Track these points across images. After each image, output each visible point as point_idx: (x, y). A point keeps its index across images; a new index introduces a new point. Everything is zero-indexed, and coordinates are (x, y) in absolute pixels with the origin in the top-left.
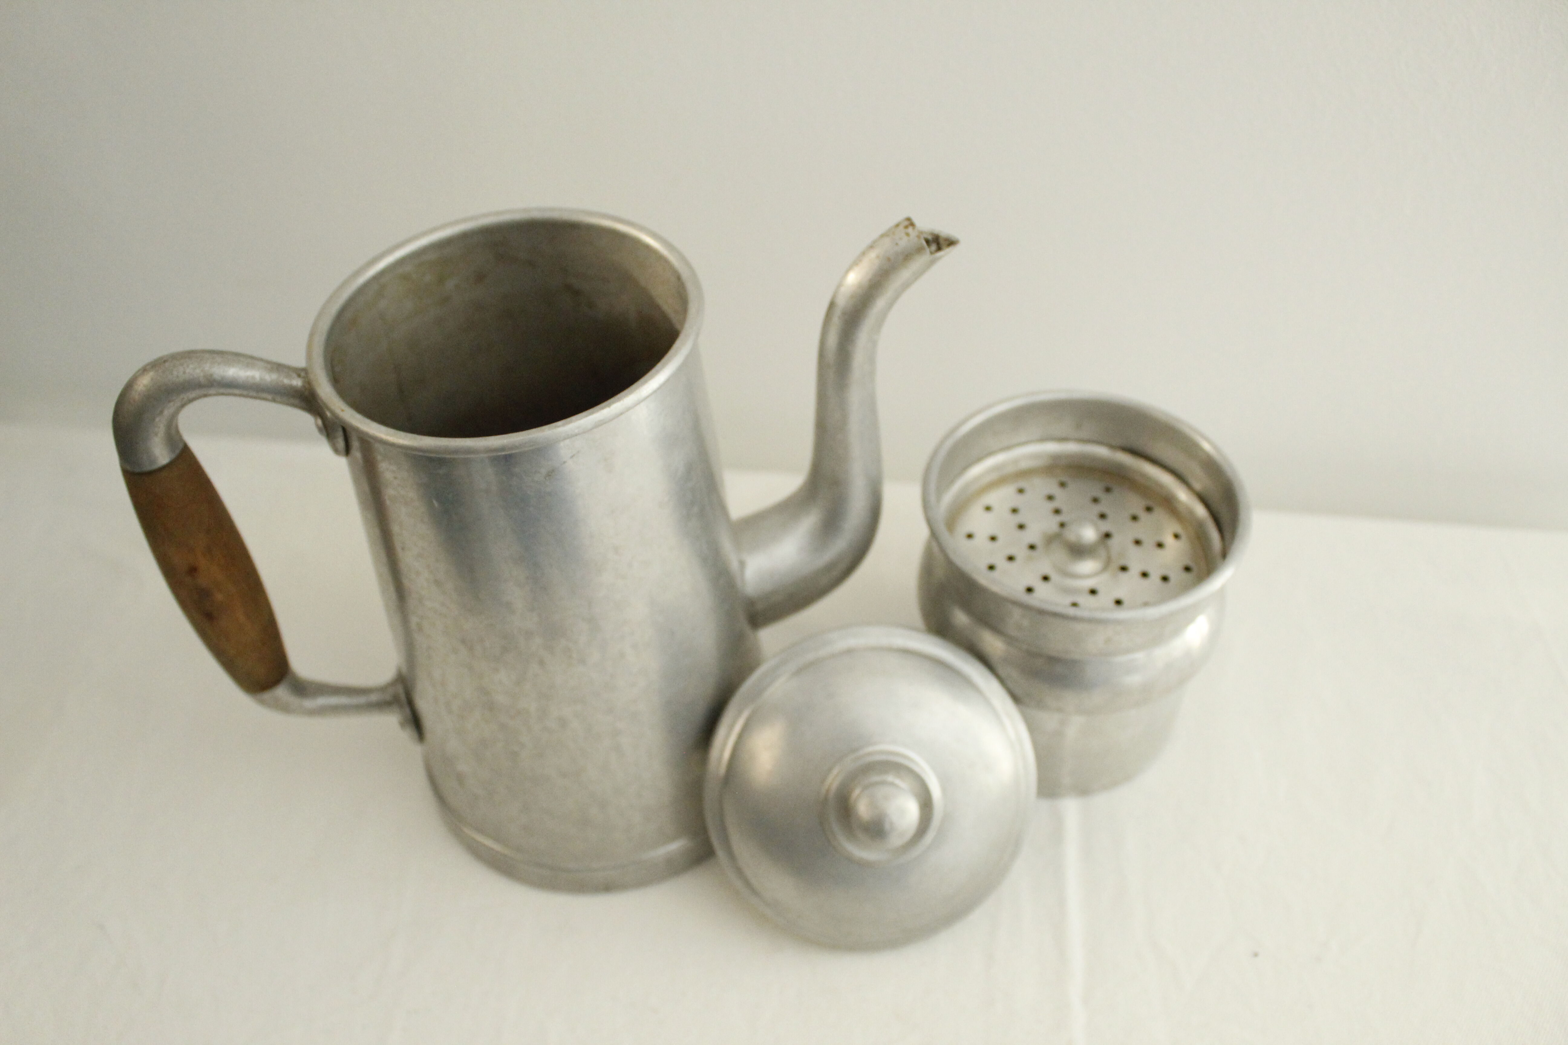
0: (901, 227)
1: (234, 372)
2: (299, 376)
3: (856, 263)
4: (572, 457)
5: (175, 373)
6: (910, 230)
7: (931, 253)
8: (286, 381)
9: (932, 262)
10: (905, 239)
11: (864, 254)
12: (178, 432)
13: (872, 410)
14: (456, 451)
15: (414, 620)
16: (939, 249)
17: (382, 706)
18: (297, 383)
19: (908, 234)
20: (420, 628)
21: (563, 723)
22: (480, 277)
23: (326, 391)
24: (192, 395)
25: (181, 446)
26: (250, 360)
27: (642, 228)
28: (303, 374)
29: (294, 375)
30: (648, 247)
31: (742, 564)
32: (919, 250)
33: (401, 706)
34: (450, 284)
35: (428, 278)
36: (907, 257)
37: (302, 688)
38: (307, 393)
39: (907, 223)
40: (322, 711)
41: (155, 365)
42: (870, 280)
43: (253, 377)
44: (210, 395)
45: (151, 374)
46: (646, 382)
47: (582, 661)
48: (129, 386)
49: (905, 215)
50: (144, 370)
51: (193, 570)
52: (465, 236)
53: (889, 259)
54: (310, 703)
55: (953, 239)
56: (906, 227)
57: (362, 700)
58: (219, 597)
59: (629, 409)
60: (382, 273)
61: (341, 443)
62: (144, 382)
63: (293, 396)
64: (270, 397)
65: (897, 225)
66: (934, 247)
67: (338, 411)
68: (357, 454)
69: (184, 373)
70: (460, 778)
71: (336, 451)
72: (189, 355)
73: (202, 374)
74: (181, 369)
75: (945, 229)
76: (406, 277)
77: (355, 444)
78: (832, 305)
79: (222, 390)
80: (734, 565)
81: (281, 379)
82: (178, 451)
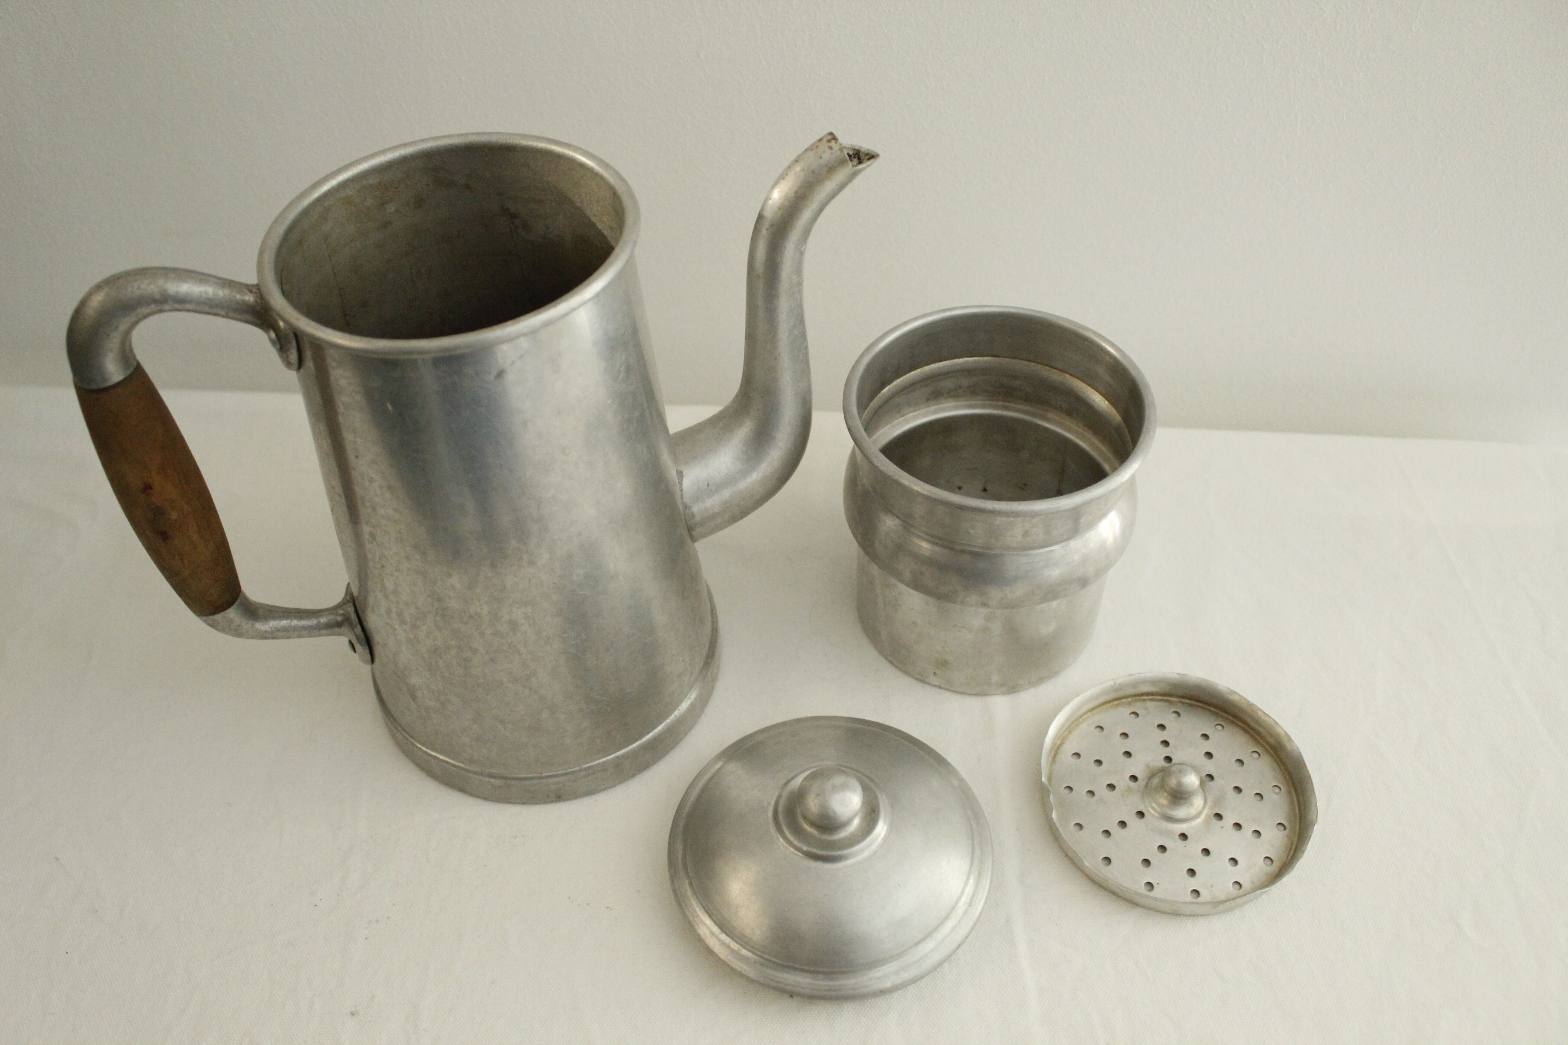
0: (824, 141)
1: (186, 288)
2: (251, 292)
3: (782, 177)
4: (521, 357)
5: (130, 289)
6: (833, 143)
7: (853, 166)
8: (238, 297)
9: (854, 175)
10: (829, 151)
11: (789, 167)
12: (131, 350)
13: (800, 322)
14: (410, 352)
15: (366, 529)
16: (860, 162)
17: (333, 627)
18: (250, 298)
19: (831, 148)
20: (373, 536)
21: (514, 625)
22: (419, 202)
23: (278, 302)
24: (145, 310)
25: (135, 364)
26: (201, 277)
27: (576, 149)
28: (254, 290)
29: (246, 291)
30: (582, 165)
31: (680, 474)
32: (842, 162)
33: (351, 626)
34: (391, 208)
35: (369, 202)
36: (831, 169)
37: (253, 611)
38: (258, 308)
39: (830, 137)
40: (273, 635)
41: (109, 282)
42: (796, 192)
43: (206, 293)
44: (164, 311)
45: (106, 290)
46: (589, 284)
47: (531, 563)
48: (83, 303)
49: (829, 131)
50: (99, 287)
51: (147, 488)
52: (404, 161)
53: (813, 172)
54: (261, 626)
55: (873, 154)
56: (829, 141)
57: (313, 622)
58: (174, 515)
59: (574, 310)
60: (326, 195)
61: (293, 356)
62: (98, 299)
63: (246, 312)
64: (223, 313)
65: (821, 140)
66: (855, 161)
67: (293, 320)
68: (309, 364)
69: (139, 288)
70: (412, 692)
71: (288, 364)
72: (141, 272)
73: (156, 290)
74: (136, 284)
75: (865, 145)
76: (348, 201)
77: (308, 354)
78: (760, 217)
79: (176, 306)
80: (673, 474)
81: (234, 294)
82: (132, 369)
